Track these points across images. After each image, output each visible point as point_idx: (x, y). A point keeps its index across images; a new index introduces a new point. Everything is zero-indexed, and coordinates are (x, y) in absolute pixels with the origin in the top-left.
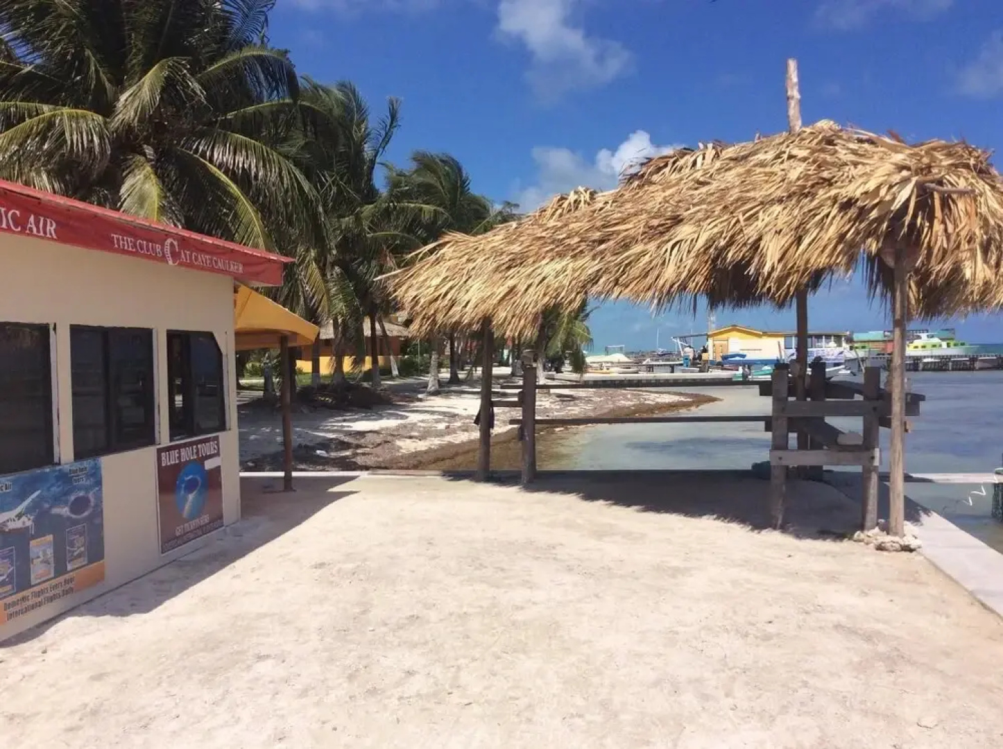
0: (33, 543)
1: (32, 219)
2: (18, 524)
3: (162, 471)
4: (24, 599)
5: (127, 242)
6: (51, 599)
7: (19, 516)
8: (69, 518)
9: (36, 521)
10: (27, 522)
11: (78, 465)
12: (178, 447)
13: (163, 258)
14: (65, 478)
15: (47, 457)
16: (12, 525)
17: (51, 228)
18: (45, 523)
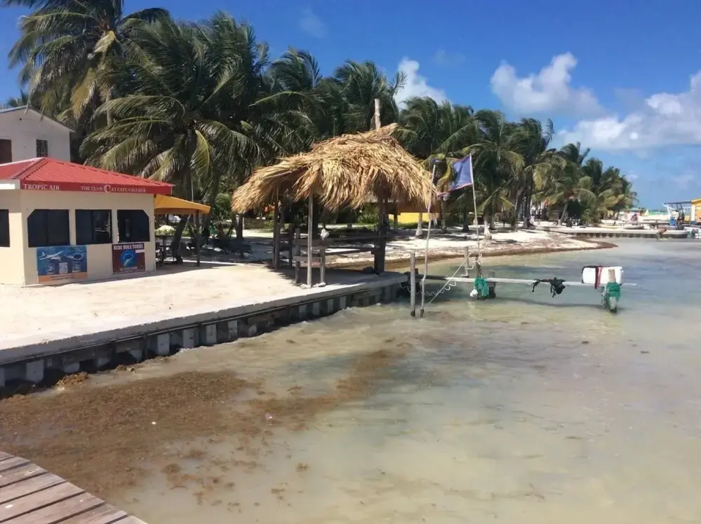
0: (60, 264)
1: (51, 186)
2: (55, 258)
3: (114, 251)
4: (57, 276)
5: (88, 188)
6: (67, 278)
7: (56, 256)
8: (73, 259)
9: (62, 259)
10: (59, 258)
11: (77, 246)
12: (122, 245)
13: (103, 191)
14: (72, 249)
15: (67, 242)
16: (53, 258)
17: (58, 188)
18: (64, 259)
